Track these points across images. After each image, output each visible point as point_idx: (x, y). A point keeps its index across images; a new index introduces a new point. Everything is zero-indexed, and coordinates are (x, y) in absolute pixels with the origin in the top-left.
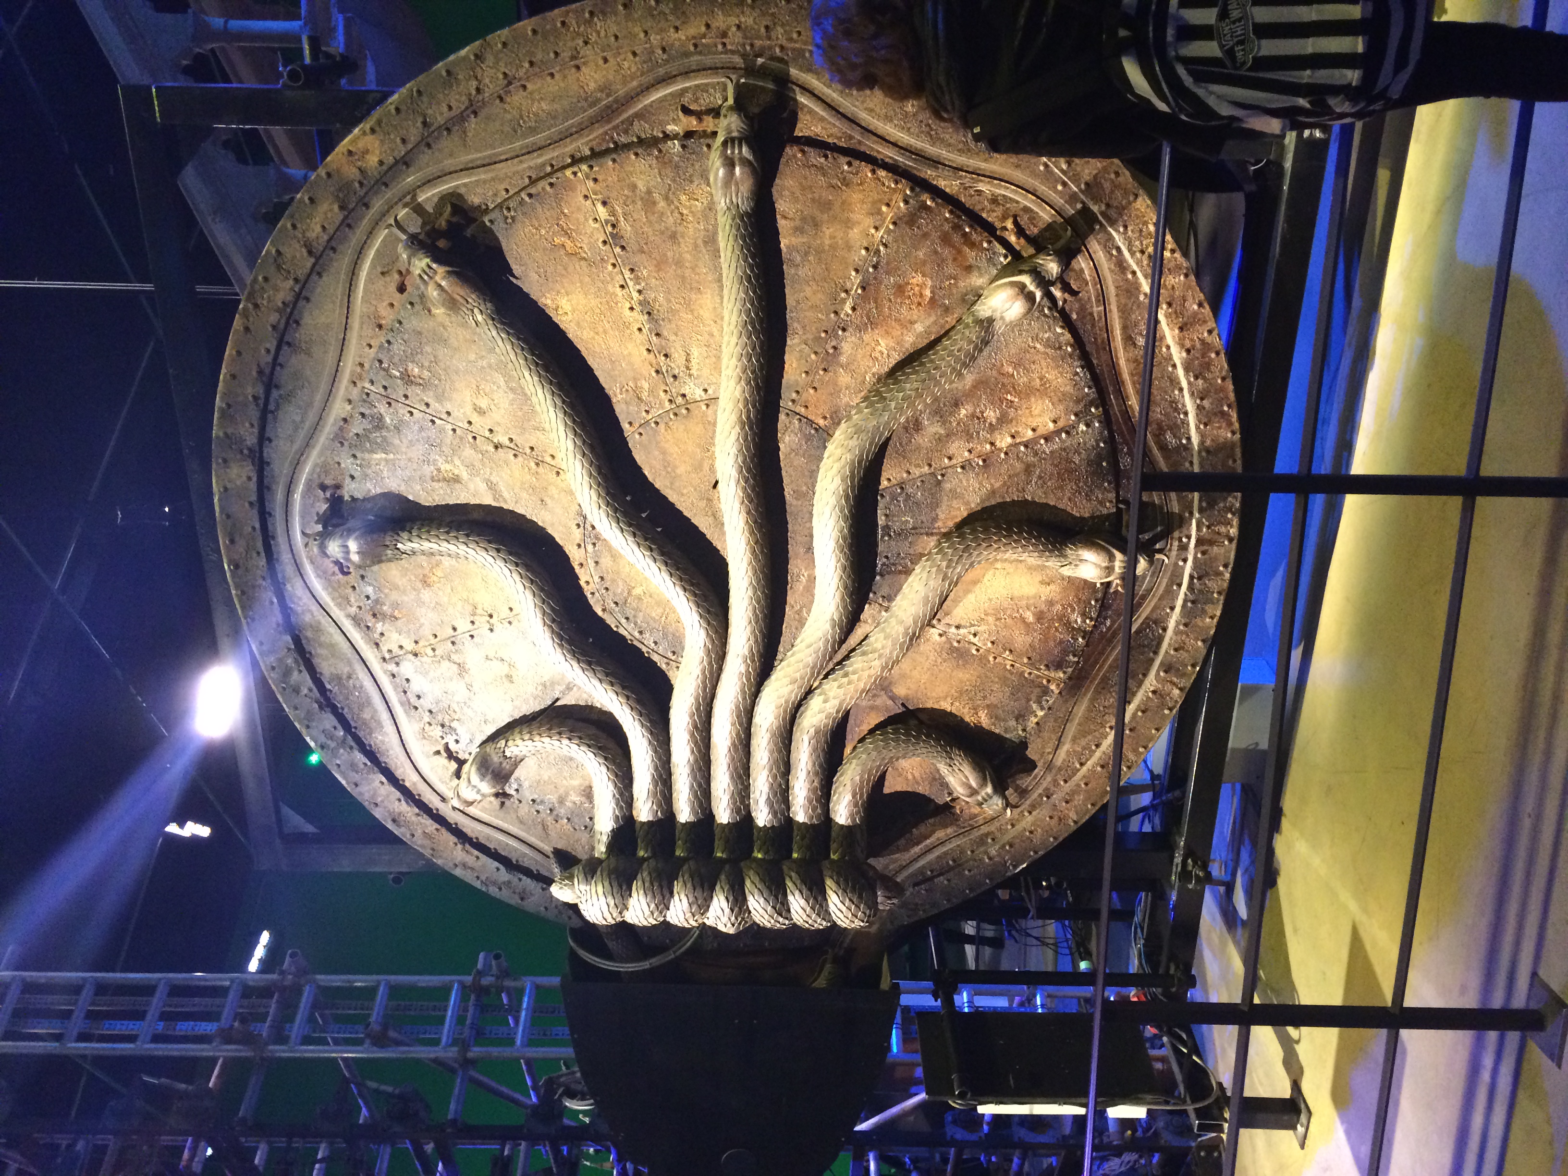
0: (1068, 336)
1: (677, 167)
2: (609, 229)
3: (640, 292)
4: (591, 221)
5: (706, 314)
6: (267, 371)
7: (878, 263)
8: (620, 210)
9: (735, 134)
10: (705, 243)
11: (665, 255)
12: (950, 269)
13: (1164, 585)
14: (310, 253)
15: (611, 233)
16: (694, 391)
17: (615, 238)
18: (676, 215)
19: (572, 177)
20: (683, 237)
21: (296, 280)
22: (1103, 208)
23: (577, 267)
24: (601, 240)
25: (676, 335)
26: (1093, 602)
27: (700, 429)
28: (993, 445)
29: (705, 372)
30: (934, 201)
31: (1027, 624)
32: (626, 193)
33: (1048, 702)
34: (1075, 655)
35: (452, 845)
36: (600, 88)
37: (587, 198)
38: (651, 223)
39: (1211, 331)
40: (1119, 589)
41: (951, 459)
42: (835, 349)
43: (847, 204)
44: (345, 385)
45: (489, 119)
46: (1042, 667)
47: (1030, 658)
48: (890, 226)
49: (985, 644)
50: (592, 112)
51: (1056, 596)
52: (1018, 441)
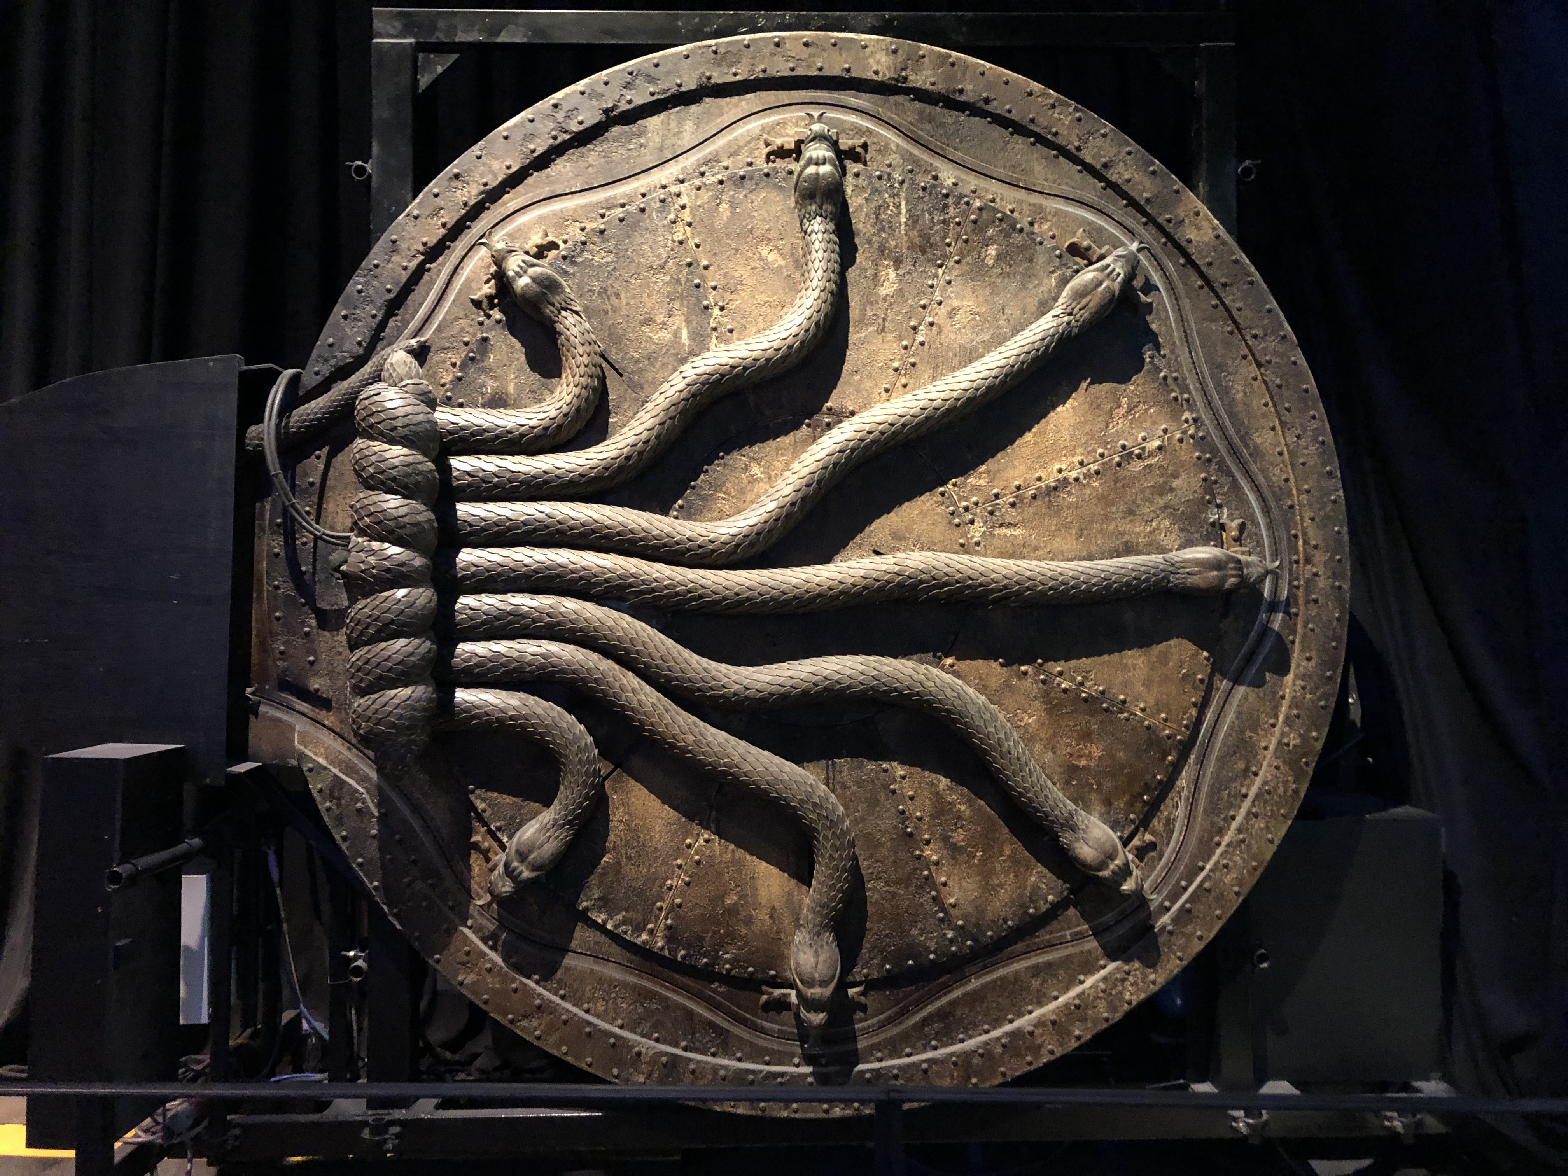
0: (1044, 908)
1: (1195, 517)
2: (1137, 451)
3: (1077, 480)
4: (1143, 434)
5: (1058, 543)
6: (989, 108)
7: (1112, 712)
8: (1154, 461)
9: (1245, 571)
10: (1126, 544)
11: (1113, 505)
12: (1108, 785)
13: (769, 1045)
14: (1105, 165)
15: (1132, 452)
16: (977, 532)
17: (1128, 456)
18: (1152, 515)
19: (1183, 418)
20: (1131, 521)
21: (1079, 149)
22: (1170, 928)
23: (1100, 419)
24: (1126, 443)
25: (1035, 514)
26: (751, 969)
27: (938, 536)
28: (928, 842)
29: (997, 542)
30: (1172, 763)
31: (721, 898)
32: (1171, 468)
33: (626, 933)
34: (683, 957)
35: (424, 240)
36: (1256, 447)
37: (1165, 431)
38: (1143, 491)
39: (1052, 1052)
40: (765, 997)
41: (912, 798)
42: (1025, 673)
43: (1166, 679)
44: (972, 182)
45: (1228, 345)
46: (669, 921)
47: (680, 906)
48: (1146, 723)
49: (697, 853)
50: (1236, 440)
51: (757, 927)
52: (933, 868)
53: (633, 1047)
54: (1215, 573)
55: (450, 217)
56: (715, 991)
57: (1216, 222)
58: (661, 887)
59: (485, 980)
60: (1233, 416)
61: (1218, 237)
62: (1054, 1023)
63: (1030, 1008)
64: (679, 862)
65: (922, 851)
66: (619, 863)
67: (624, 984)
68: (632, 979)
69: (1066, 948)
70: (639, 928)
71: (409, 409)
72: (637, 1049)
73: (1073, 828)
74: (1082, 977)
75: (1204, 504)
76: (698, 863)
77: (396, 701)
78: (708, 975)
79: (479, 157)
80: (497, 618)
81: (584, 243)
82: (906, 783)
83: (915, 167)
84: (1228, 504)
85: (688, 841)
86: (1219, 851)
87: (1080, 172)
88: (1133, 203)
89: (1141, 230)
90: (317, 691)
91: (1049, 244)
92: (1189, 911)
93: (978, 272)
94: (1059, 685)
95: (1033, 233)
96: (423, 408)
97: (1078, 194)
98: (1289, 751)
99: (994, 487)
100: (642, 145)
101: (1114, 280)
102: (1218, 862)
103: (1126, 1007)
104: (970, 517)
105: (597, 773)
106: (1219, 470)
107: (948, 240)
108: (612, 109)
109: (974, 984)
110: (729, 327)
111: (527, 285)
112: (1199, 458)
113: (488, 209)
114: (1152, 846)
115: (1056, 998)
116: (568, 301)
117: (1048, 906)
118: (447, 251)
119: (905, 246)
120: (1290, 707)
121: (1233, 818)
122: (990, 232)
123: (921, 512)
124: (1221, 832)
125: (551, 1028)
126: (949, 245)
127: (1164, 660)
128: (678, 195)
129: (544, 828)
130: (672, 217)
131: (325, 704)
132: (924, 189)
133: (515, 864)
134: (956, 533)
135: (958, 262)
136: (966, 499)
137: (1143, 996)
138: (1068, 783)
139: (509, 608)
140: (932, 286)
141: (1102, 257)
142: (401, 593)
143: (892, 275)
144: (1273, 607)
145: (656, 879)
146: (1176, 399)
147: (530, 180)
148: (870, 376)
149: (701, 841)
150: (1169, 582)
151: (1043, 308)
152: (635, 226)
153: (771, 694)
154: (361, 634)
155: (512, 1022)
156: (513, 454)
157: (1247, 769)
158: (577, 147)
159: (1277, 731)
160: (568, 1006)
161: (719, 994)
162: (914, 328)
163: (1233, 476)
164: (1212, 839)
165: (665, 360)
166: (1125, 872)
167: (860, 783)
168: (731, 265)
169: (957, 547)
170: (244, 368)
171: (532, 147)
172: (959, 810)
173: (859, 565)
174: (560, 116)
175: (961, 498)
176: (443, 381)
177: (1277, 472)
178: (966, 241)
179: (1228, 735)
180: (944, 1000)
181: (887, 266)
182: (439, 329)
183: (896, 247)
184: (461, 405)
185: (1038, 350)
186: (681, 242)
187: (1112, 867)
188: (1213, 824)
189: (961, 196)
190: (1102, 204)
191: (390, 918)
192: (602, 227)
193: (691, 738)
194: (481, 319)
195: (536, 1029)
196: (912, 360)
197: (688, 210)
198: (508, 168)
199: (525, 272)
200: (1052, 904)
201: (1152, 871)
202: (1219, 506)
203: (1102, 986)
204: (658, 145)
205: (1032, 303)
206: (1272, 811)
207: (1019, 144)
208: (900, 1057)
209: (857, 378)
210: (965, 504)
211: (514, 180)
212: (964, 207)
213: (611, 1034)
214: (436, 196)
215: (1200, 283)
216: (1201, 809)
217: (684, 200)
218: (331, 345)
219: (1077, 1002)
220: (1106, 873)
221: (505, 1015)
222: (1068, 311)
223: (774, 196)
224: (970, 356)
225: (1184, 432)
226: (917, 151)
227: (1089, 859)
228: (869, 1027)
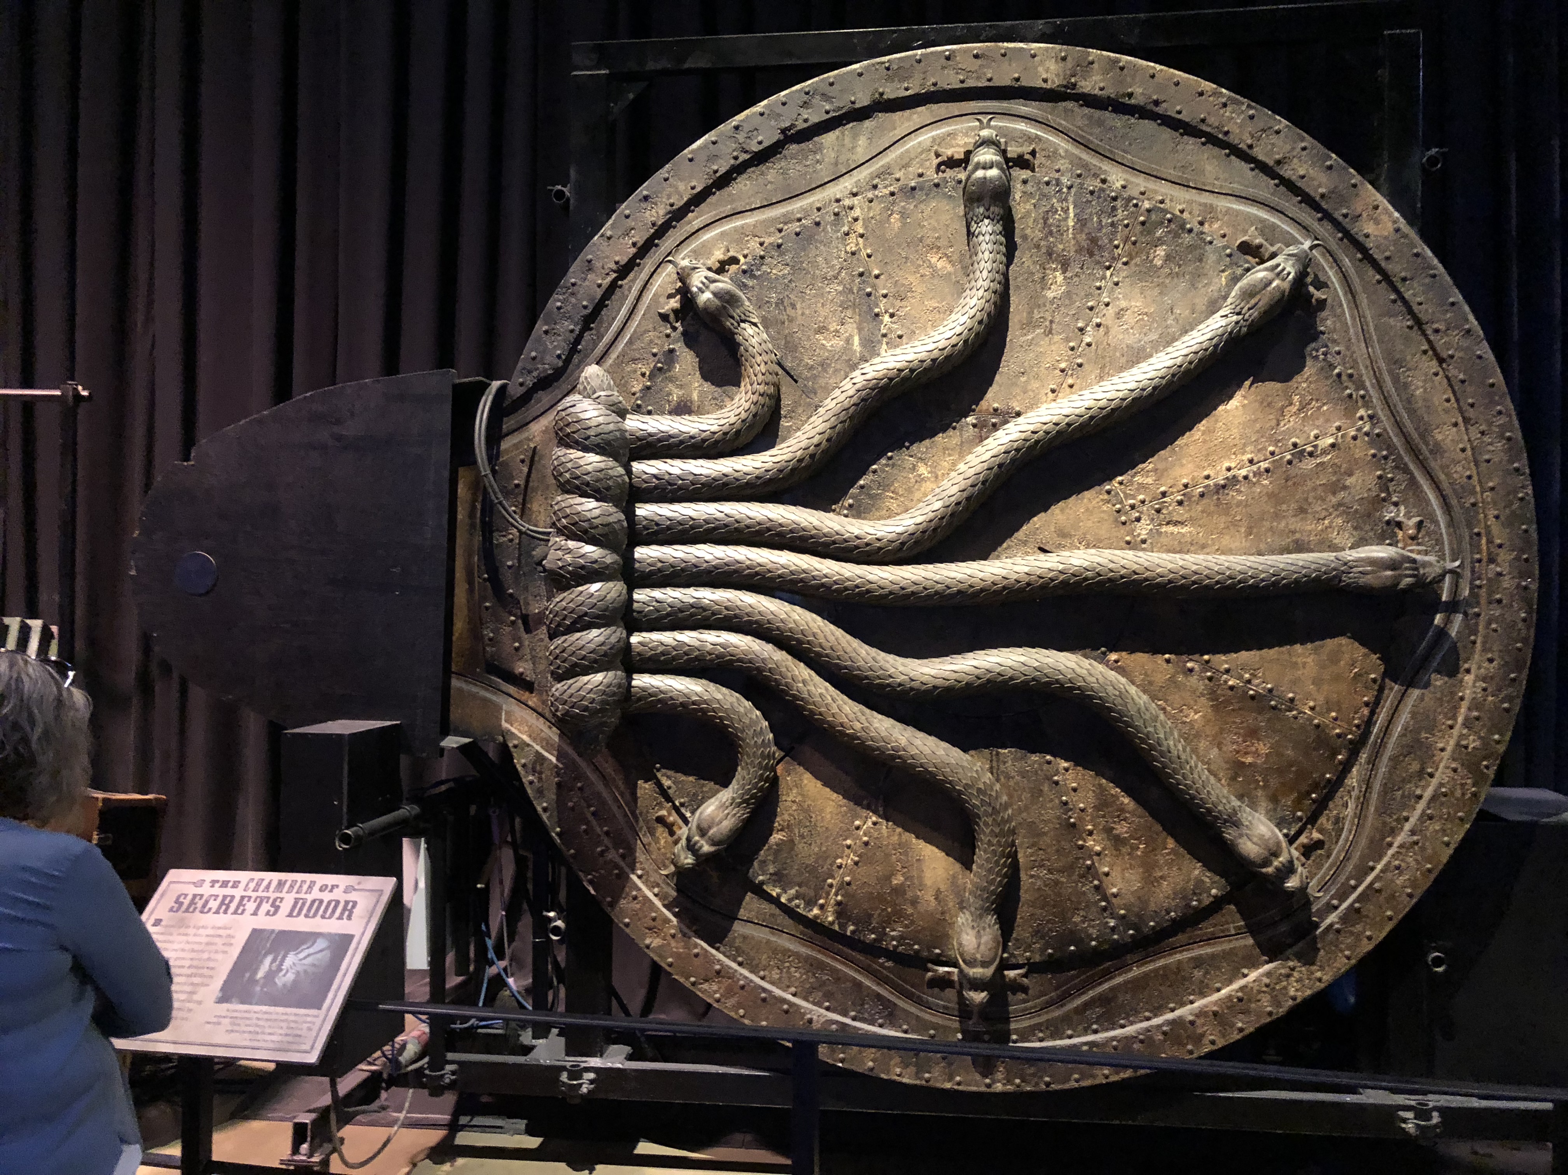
0: (1207, 901)
1: (1369, 515)
2: (1309, 449)
3: (1246, 478)
4: (1316, 432)
5: (1226, 540)
6: (1159, 110)
7: (1280, 710)
8: (1327, 458)
9: (1422, 571)
10: (1296, 541)
11: (1284, 503)
12: (1274, 782)
13: (934, 1020)
14: (1279, 162)
15: (1304, 450)
16: (1143, 529)
17: (1300, 454)
18: (1324, 513)
19: (1358, 415)
20: (1302, 519)
21: (1250, 147)
22: (1337, 926)
23: (1271, 417)
24: (1298, 441)
25: (1203, 512)
26: (916, 947)
27: (1103, 533)
28: (1091, 833)
29: (1164, 540)
30: (1340, 762)
31: (888, 878)
32: (1344, 466)
33: (798, 906)
34: (853, 932)
35: (617, 259)
36: (1437, 444)
37: (1339, 429)
38: (1314, 489)
39: (1213, 1042)
40: (930, 974)
41: (1075, 790)
42: (1191, 670)
43: (1337, 678)
44: (1141, 183)
45: (1407, 339)
46: (839, 898)
47: (849, 884)
48: (1316, 721)
49: (865, 834)
50: (1415, 436)
51: (921, 908)
52: (1095, 858)
53: (804, 1014)
54: (1389, 573)
55: (640, 237)
56: (882, 965)
57: (1397, 214)
58: (831, 865)
59: (669, 944)
60: (1412, 412)
61: (1397, 230)
62: (1215, 1014)
63: (1192, 997)
64: (849, 842)
65: (1085, 841)
66: (792, 841)
67: (797, 955)
68: (804, 950)
69: (1230, 941)
70: (810, 903)
71: (601, 419)
72: (809, 1016)
73: (1237, 824)
74: (1245, 971)
75: (1379, 502)
76: (866, 844)
77: (589, 686)
78: (874, 950)
79: (666, 180)
80: (681, 610)
81: (762, 257)
82: (1070, 775)
83: (1084, 171)
84: (1405, 502)
85: (857, 823)
86: (1390, 852)
87: (1252, 169)
88: (1308, 200)
89: (1316, 226)
90: (522, 674)
91: (1219, 243)
92: (1358, 911)
93: (1148, 271)
94: (1226, 682)
95: (1202, 233)
96: (615, 418)
97: (1251, 192)
98: (1468, 754)
99: (1162, 485)
100: (818, 161)
101: (1284, 280)
102: (1389, 862)
103: (1290, 1003)
104: (1137, 514)
105: (770, 756)
106: (1397, 467)
107: (1116, 242)
108: (789, 129)
109: (1136, 972)
110: (899, 333)
111: (709, 299)
112: (1374, 456)
113: (675, 227)
114: (1319, 844)
115: (1219, 990)
116: (747, 313)
117: (1211, 899)
118: (636, 268)
119: (1073, 249)
120: (1469, 709)
121: (1407, 819)
122: (1159, 233)
123: (1087, 510)
124: (1393, 832)
125: (729, 992)
126: (1117, 247)
127: (1334, 659)
128: (851, 208)
129: (723, 806)
130: (846, 229)
131: (529, 686)
132: (1092, 193)
133: (697, 838)
134: (1123, 530)
135: (1125, 264)
136: (1133, 497)
137: (1309, 992)
138: (1233, 779)
139: (692, 601)
140: (1099, 288)
141: (1273, 256)
142: (595, 587)
143: (1060, 278)
144: (1453, 607)
145: (827, 857)
146: (1350, 396)
147: (712, 199)
148: (1037, 377)
149: (869, 823)
150: (1340, 581)
151: (1213, 308)
152: (810, 239)
153: (935, 687)
154: (559, 625)
155: (693, 984)
156: (695, 458)
157: (1422, 771)
158: (757, 166)
159: (1455, 732)
160: (745, 972)
161: (885, 968)
162: (1081, 330)
163: (1411, 474)
164: (1384, 839)
165: (838, 367)
166: (1289, 869)
167: (1023, 774)
168: (901, 273)
169: (1124, 545)
170: (457, 381)
171: (715, 168)
172: (1122, 803)
173: (1024, 562)
174: (741, 137)
175: (1127, 496)
176: (634, 390)
177: (1459, 468)
178: (1134, 243)
179: (1402, 735)
180: (1106, 986)
181: (1055, 270)
182: (631, 342)
183: (1063, 250)
184: (649, 413)
185: (1206, 350)
186: (853, 254)
187: (1276, 863)
188: (1384, 823)
189: (1130, 199)
190: (1275, 200)
191: (585, 884)
192: (780, 241)
193: (858, 726)
194: (668, 331)
195: (715, 992)
196: (1079, 361)
197: (860, 222)
198: (693, 188)
199: (707, 287)
200: (1215, 897)
201: (1320, 869)
202: (1396, 504)
203: (1266, 980)
204: (833, 161)
205: (1201, 302)
206: (1449, 813)
207: (1191, 144)
208: (1061, 1039)
209: (1023, 379)
210: (1131, 502)
211: (698, 200)
212: (1132, 209)
213: (784, 1001)
214: (627, 217)
215: (1378, 277)
216: (1372, 809)
217: (857, 212)
218: (534, 358)
219: (1240, 994)
220: (1270, 870)
221: (687, 978)
222: (1238, 310)
223: (944, 205)
224: (1137, 356)
225: (1359, 429)
226: (1086, 156)
227: (1252, 856)
228: (1032, 1008)
